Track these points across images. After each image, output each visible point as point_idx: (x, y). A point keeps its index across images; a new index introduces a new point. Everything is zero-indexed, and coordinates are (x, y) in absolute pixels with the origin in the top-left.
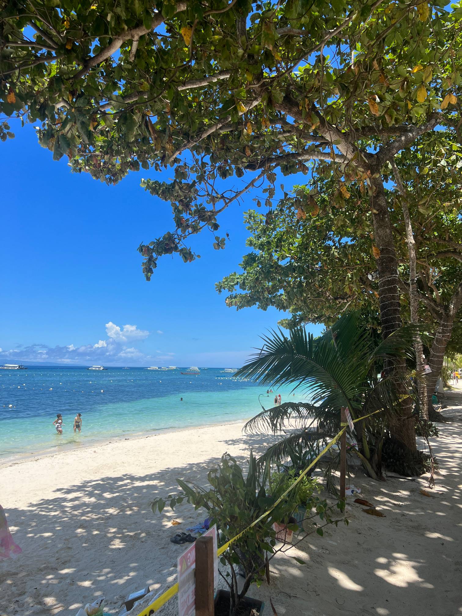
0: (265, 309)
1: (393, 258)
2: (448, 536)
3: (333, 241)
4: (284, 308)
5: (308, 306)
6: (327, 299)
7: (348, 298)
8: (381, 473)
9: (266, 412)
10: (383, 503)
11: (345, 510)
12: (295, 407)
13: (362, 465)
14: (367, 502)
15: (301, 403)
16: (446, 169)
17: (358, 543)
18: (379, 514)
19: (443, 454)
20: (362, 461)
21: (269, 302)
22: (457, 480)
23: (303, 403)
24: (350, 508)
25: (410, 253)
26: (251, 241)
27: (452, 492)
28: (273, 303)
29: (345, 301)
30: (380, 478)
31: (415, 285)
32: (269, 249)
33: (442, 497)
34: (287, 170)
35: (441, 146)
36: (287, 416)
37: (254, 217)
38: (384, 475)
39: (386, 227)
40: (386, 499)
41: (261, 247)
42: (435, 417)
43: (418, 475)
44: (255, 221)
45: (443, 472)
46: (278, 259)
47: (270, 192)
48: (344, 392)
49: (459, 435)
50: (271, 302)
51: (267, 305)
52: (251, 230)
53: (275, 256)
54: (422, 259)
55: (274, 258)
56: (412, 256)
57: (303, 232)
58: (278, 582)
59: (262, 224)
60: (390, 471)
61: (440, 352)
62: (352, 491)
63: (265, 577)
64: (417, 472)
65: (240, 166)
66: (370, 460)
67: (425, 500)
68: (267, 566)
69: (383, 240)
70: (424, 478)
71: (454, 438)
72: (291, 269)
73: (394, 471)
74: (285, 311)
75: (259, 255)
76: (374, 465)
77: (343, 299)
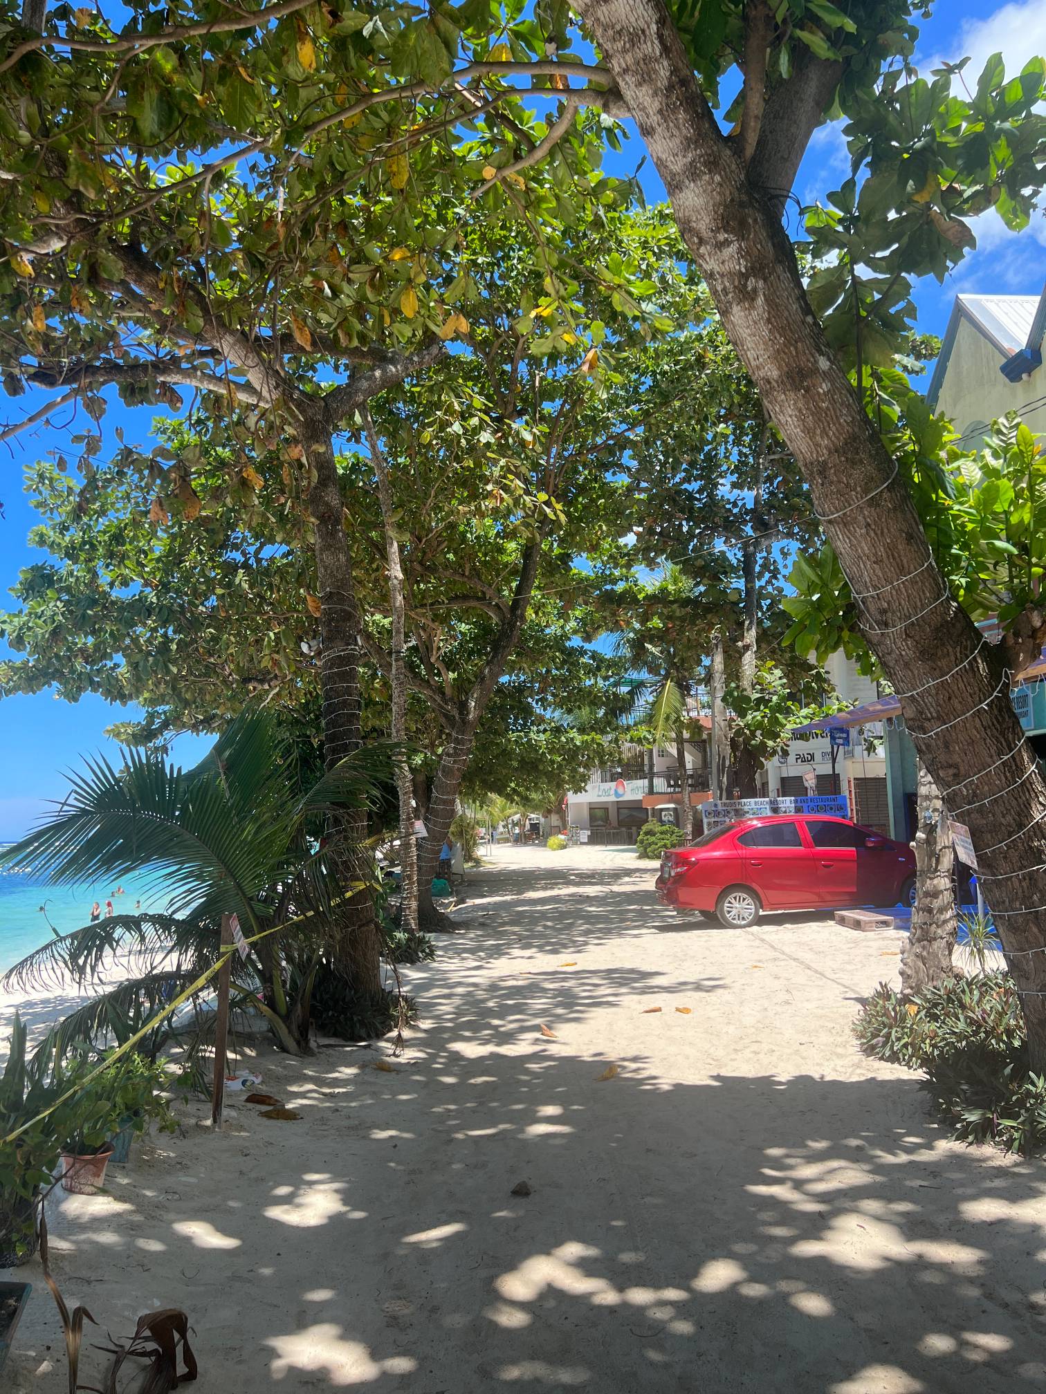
0: (76, 700)
1: (350, 613)
2: (408, 1131)
3: (244, 554)
4: (123, 698)
5: (179, 695)
6: (225, 682)
7: (271, 680)
8: (307, 1042)
9: (62, 939)
10: (303, 1095)
11: (223, 1118)
12: (132, 923)
13: (271, 1030)
14: (270, 1098)
15: (146, 914)
16: (463, 441)
17: (241, 1173)
18: (291, 1116)
19: (435, 992)
20: (270, 1021)
21: (85, 683)
22: (446, 1036)
23: (151, 913)
24: (234, 1114)
25: (395, 598)
26: (42, 536)
27: (433, 1058)
28: (95, 686)
29: (266, 687)
30: (304, 1050)
31: (401, 663)
32: (91, 560)
33: (414, 1069)
34: (134, 393)
35: (452, 395)
36: (111, 946)
37: (51, 480)
38: (313, 1044)
39: (339, 549)
40: (311, 1087)
41: (71, 553)
42: (433, 921)
43: (380, 1036)
44: (53, 489)
45: (426, 1024)
46: (112, 585)
47: (88, 444)
48: (239, 886)
49: (473, 954)
50: (92, 682)
51: (80, 689)
52: (42, 510)
53: (105, 577)
54: (419, 610)
55: (100, 581)
56: (398, 604)
57: (172, 527)
58: (66, 1263)
59: (71, 498)
60: (326, 1035)
61: (448, 793)
62: (244, 1083)
63: (37, 1256)
64: (376, 1029)
65: (16, 371)
66: (286, 1018)
67: (383, 1078)
68: (42, 1236)
69: (332, 575)
70: (388, 1040)
71: (463, 959)
72: (140, 609)
73: (335, 1035)
74: (124, 704)
75: (64, 572)
76: (294, 1027)
77: (262, 682)
